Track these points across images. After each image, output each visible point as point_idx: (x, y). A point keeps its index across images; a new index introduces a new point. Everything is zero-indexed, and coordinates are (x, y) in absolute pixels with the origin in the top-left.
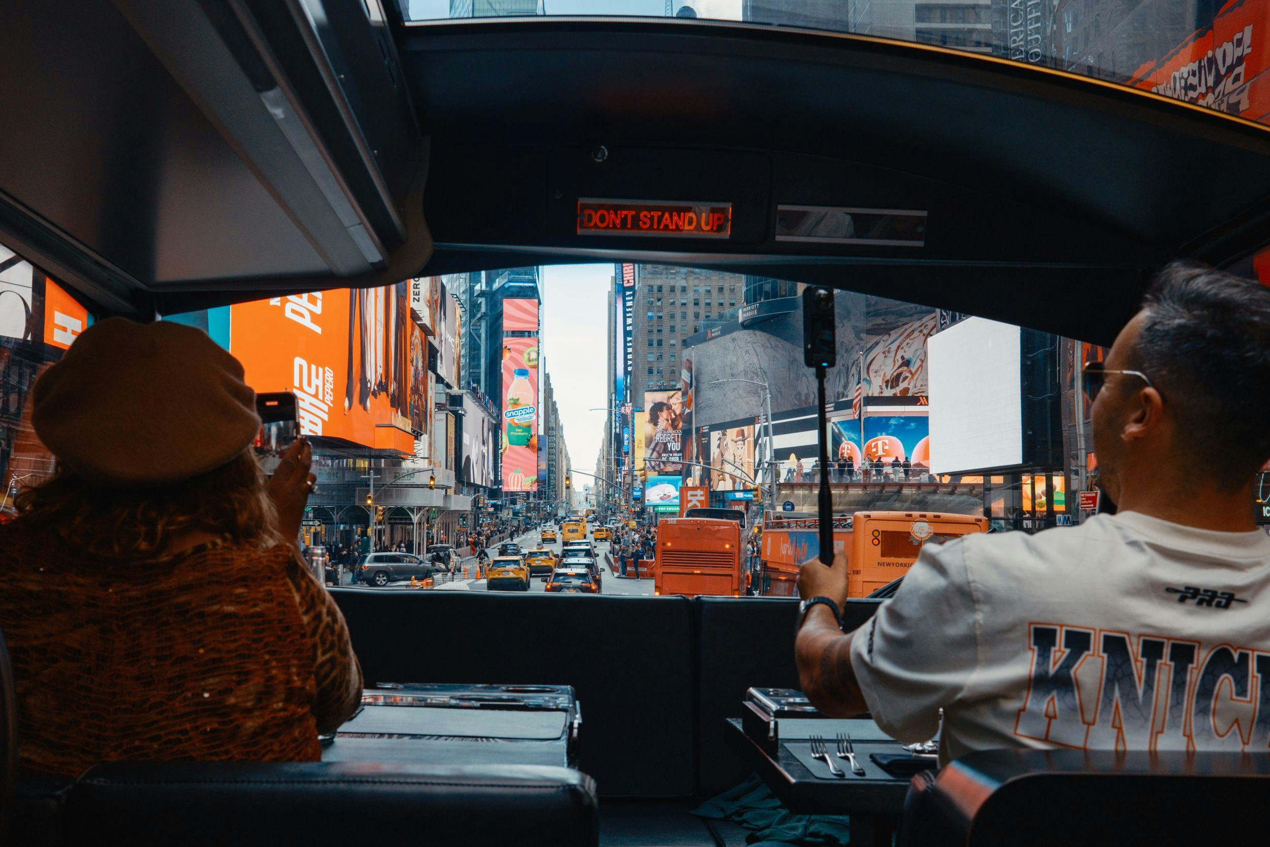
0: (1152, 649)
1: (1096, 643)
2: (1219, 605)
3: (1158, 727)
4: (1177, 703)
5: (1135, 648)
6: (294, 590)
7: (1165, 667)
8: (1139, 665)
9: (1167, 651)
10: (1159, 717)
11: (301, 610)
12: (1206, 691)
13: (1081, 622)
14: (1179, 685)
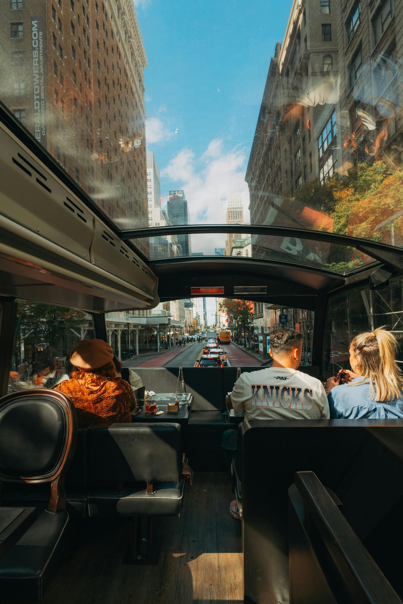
0: (272, 387)
1: (262, 387)
2: (284, 379)
3: (274, 401)
4: (277, 397)
5: (268, 387)
6: (123, 386)
7: (274, 391)
8: (269, 390)
9: (274, 388)
10: (274, 400)
11: (125, 390)
12: (282, 394)
13: (258, 384)
14: (277, 393)
